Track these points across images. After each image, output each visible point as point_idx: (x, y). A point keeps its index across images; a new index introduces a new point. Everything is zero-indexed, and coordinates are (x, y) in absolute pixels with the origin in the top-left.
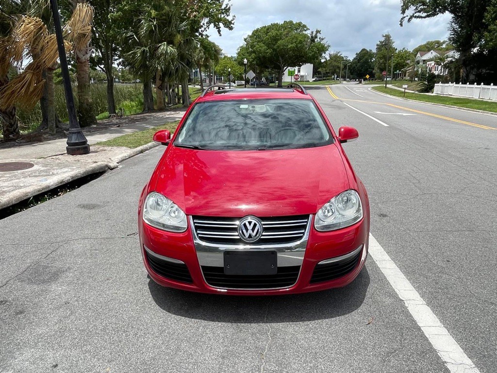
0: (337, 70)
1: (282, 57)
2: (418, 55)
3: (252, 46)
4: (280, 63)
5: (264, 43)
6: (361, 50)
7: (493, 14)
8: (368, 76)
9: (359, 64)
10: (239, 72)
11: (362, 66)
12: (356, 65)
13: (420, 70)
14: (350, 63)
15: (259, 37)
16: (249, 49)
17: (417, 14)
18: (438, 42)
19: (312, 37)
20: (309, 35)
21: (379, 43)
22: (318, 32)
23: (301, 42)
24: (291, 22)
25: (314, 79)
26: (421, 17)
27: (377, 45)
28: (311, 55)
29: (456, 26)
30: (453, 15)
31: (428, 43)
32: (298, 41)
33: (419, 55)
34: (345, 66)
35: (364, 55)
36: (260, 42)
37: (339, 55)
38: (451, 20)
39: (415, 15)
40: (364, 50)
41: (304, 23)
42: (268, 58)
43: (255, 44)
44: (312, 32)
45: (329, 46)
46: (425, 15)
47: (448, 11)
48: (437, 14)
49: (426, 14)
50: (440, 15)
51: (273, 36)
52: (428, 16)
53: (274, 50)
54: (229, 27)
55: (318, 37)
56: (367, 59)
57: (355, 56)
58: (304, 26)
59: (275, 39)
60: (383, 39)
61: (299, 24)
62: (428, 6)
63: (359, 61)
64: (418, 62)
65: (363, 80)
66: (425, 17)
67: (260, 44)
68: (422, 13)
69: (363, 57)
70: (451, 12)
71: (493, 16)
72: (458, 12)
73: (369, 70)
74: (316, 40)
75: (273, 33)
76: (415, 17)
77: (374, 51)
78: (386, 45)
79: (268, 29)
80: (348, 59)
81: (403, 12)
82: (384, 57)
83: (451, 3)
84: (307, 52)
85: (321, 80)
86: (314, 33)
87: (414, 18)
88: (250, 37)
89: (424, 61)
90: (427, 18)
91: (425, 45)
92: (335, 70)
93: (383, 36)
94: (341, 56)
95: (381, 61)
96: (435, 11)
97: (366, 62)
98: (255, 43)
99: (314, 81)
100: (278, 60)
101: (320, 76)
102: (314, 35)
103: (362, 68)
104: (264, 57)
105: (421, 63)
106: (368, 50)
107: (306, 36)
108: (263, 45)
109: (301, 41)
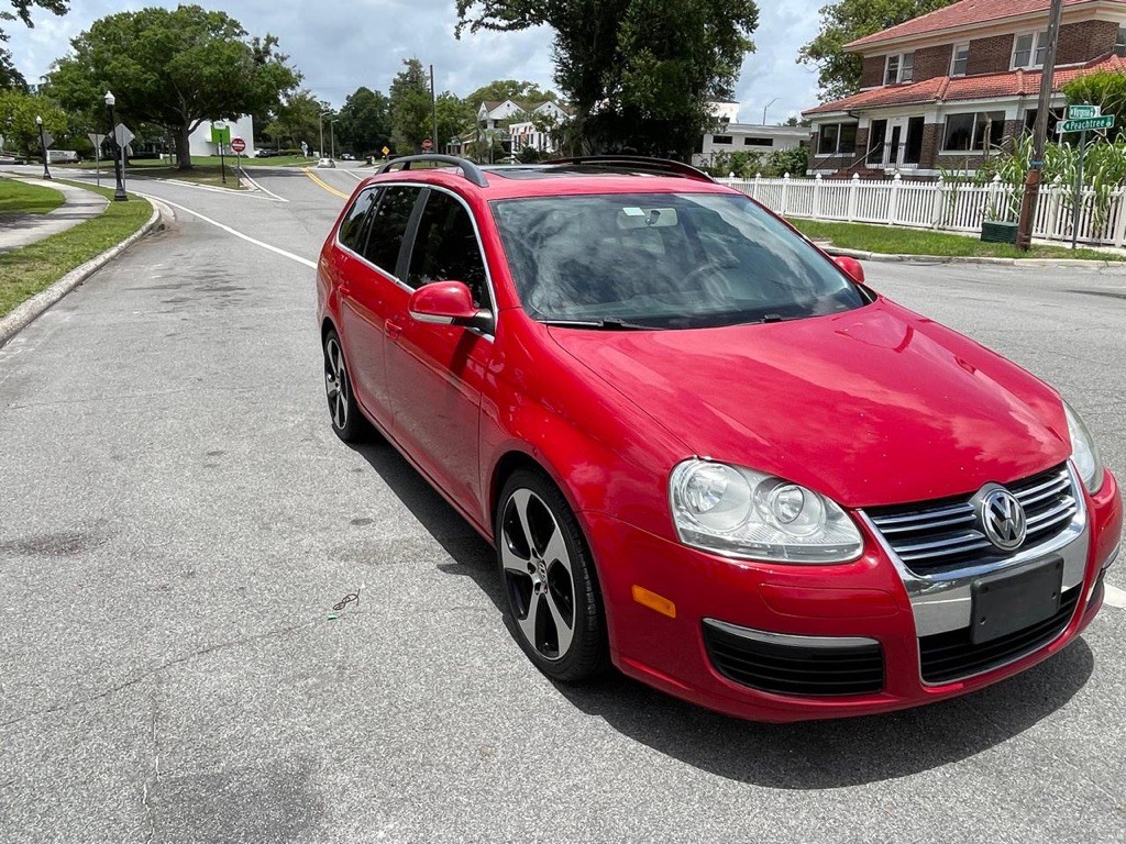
0: (310, 133)
1: (186, 93)
2: (482, 109)
3: (99, 62)
4: (181, 108)
5: (132, 57)
6: (356, 90)
7: (632, 36)
8: (386, 150)
9: (356, 123)
10: (52, 126)
11: (363, 126)
12: (351, 124)
13: (489, 140)
14: (336, 117)
15: (114, 38)
16: (87, 68)
17: (489, 20)
18: (513, 84)
19: (257, 51)
20: (251, 46)
21: (397, 77)
22: (270, 40)
23: (231, 61)
24: (196, 9)
25: (258, 153)
26: (499, 28)
27: (395, 81)
28: (259, 90)
29: (564, 54)
30: (557, 31)
31: (495, 85)
32: (225, 57)
33: (483, 107)
34: (327, 125)
35: (363, 102)
36: (121, 53)
37: (309, 97)
38: (555, 41)
39: (485, 21)
40: (362, 90)
41: (231, 16)
42: (150, 95)
43: (105, 55)
44: (257, 40)
45: (300, 76)
46: (504, 23)
47: (547, 20)
48: (528, 25)
49: (506, 22)
50: (533, 28)
51: (158, 41)
52: (511, 27)
53: (162, 74)
54: (55, 7)
55: (273, 53)
56: (371, 112)
57: (345, 103)
58: (235, 24)
59: (164, 50)
60: (405, 69)
61: (222, 17)
62: (508, 6)
63: (355, 113)
64: (484, 125)
65: (373, 158)
66: (505, 29)
67: (121, 58)
68: (498, 18)
69: (363, 105)
70: (554, 23)
71: (633, 40)
72: (566, 26)
73: (380, 136)
74: (267, 60)
75: (155, 32)
76: (487, 26)
77: (387, 94)
78: (412, 81)
79: (137, 21)
80: (330, 108)
81: (462, 13)
82: (413, 108)
83: (551, 6)
84: (248, 84)
85: (277, 155)
86: (262, 43)
87: (482, 28)
88: (89, 37)
89: (496, 121)
90: (509, 31)
91: (490, 89)
92: (304, 133)
93: (406, 63)
94: (314, 99)
95: (409, 118)
96: (524, 18)
97: (371, 118)
98: (107, 55)
99: (257, 156)
100: (175, 101)
101: (268, 144)
102: (261, 47)
103: (364, 132)
104: (136, 91)
105: (491, 127)
106: (373, 91)
107: (240, 47)
108: (132, 61)
109: (230, 57)
